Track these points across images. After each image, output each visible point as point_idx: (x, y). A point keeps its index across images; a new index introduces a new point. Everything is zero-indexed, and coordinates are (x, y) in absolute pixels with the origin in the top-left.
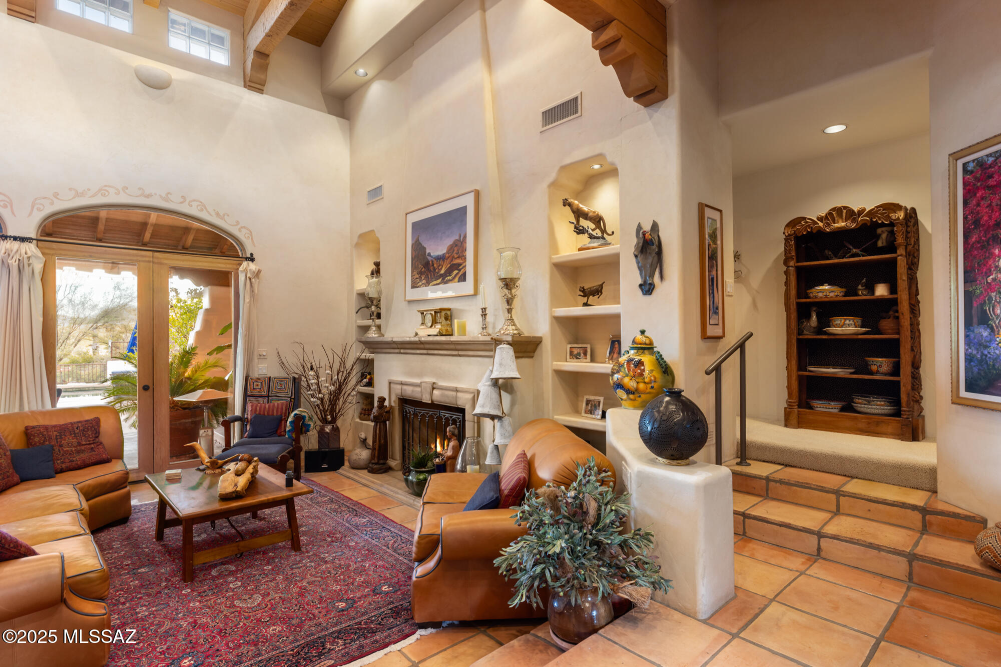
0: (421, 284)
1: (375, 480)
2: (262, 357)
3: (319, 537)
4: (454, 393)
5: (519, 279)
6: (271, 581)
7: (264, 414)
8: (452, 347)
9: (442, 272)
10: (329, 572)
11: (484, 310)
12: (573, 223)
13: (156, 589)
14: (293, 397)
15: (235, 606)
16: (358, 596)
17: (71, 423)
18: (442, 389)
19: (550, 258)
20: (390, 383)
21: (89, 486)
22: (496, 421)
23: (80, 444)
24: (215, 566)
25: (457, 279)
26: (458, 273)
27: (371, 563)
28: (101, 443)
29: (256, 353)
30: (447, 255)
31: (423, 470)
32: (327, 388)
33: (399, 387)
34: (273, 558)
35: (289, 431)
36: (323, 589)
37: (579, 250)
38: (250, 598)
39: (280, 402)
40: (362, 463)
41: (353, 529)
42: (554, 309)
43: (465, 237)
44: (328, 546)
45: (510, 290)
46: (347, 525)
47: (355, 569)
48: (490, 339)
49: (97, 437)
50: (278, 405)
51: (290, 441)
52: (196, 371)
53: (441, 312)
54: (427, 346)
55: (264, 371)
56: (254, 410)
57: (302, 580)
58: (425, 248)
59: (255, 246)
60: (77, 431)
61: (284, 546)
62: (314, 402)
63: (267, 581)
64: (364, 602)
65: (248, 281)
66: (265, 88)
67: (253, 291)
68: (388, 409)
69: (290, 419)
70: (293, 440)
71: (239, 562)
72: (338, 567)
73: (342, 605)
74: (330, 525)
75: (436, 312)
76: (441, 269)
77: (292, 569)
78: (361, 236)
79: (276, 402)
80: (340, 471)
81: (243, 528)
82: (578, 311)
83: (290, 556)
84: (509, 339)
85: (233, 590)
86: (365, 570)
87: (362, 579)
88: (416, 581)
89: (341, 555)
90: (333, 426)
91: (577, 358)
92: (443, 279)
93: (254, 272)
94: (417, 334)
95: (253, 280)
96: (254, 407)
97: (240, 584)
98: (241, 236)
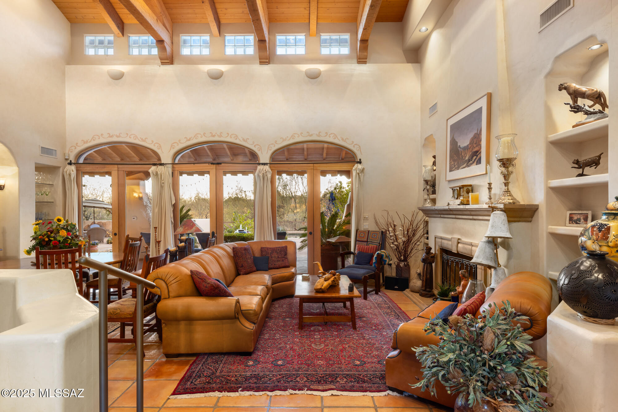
0: (454, 168)
1: (420, 301)
2: (366, 219)
3: (369, 325)
4: (470, 247)
5: (516, 158)
6: (333, 340)
7: (364, 252)
8: (468, 213)
9: (467, 158)
10: (362, 344)
11: (490, 184)
12: (568, 104)
13: (287, 329)
14: (381, 243)
15: (311, 346)
16: (369, 361)
17: (277, 248)
18: (463, 244)
19: (547, 138)
20: (435, 238)
21: (277, 277)
22: (493, 270)
23: (278, 257)
24: (315, 325)
25: (475, 163)
26: (476, 158)
27: (387, 346)
28: (287, 258)
29: (362, 216)
30: (470, 146)
31: (446, 298)
32: (402, 239)
33: (440, 240)
34: (341, 329)
35: (375, 263)
36: (353, 351)
37: (573, 127)
38: (319, 345)
39: (373, 245)
40: (417, 289)
41: (390, 326)
42: (549, 181)
43: (481, 130)
44: (371, 331)
45: (508, 168)
46: (389, 322)
47: (376, 347)
48: (487, 207)
49: (286, 255)
50: (372, 247)
51: (374, 269)
52: (339, 226)
53: (463, 188)
54: (455, 213)
55: (367, 227)
56: (359, 249)
57: (347, 344)
58: (457, 143)
59: (362, 154)
60: (278, 251)
61: (350, 325)
62: (393, 247)
63: (331, 339)
64: (370, 365)
65: (357, 175)
66: (367, 60)
67: (360, 181)
68: (432, 255)
69: (375, 256)
70: (377, 268)
71: (324, 327)
72: (368, 343)
73: (358, 363)
74: (379, 321)
75: (460, 188)
76: (466, 157)
77: (346, 337)
78: (426, 139)
79: (370, 245)
80: (405, 292)
81: (337, 311)
82: (573, 181)
83: (349, 331)
84: (502, 206)
85: (315, 338)
86: (382, 349)
87: (377, 353)
88: (387, 359)
89: (374, 338)
90: (405, 263)
91: (577, 223)
92: (468, 163)
93: (360, 170)
94: (449, 204)
95: (360, 174)
96: (359, 247)
97: (319, 337)
98: (355, 150)
